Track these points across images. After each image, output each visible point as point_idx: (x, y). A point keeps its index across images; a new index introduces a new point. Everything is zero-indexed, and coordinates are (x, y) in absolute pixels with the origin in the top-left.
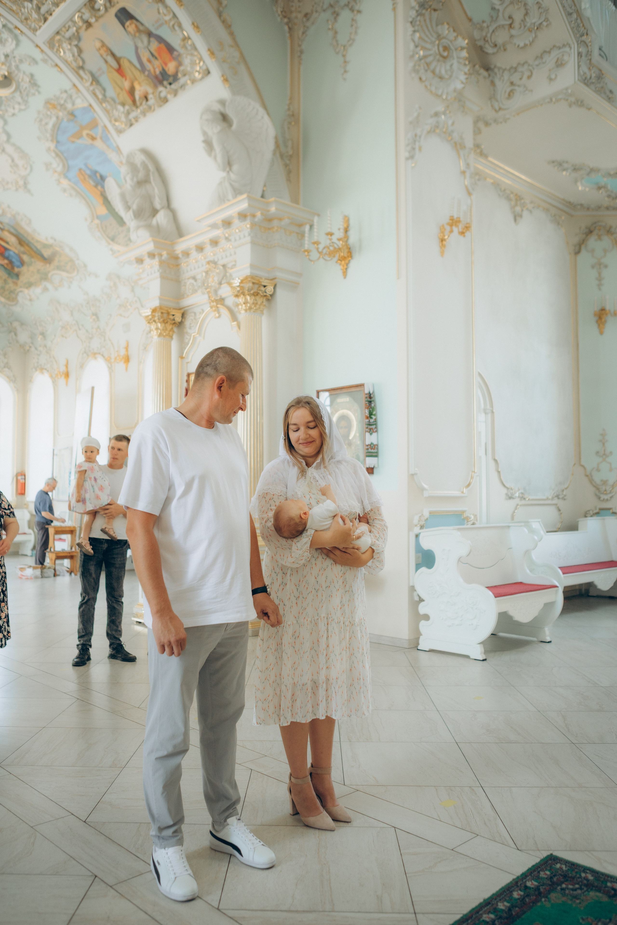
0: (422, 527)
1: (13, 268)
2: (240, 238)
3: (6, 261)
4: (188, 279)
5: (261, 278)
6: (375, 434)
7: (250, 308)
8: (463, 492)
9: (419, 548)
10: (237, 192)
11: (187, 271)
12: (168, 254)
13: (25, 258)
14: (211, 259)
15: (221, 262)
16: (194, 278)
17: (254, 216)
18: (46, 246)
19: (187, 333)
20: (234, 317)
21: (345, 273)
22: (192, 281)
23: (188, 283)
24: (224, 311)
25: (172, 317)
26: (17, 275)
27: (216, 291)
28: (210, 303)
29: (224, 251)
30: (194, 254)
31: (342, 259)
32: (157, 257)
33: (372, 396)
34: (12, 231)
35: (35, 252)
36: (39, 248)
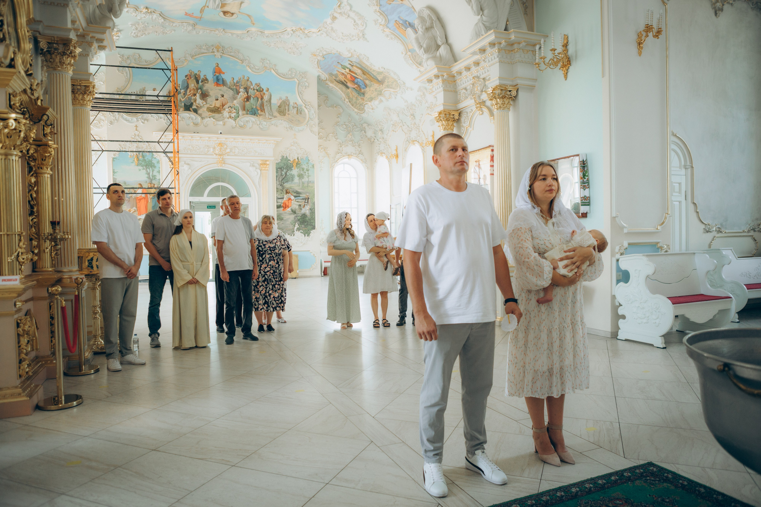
0: (622, 254)
1: (360, 89)
2: (492, 60)
3: (356, 86)
4: (462, 90)
5: (507, 86)
6: (587, 190)
7: (500, 107)
8: (657, 229)
9: (619, 269)
10: (487, 29)
11: (461, 85)
12: (447, 74)
13: (367, 82)
14: (476, 75)
15: (482, 77)
16: (466, 89)
17: (500, 43)
18: (380, 73)
19: (462, 126)
20: (492, 114)
21: (566, 77)
22: (464, 91)
23: (462, 93)
24: (485, 110)
25: (452, 116)
26: (364, 94)
27: (479, 97)
28: (476, 105)
29: (483, 69)
30: (464, 73)
31: (564, 66)
32: (440, 77)
33: (585, 163)
34: (358, 66)
35: (373, 78)
36: (375, 74)
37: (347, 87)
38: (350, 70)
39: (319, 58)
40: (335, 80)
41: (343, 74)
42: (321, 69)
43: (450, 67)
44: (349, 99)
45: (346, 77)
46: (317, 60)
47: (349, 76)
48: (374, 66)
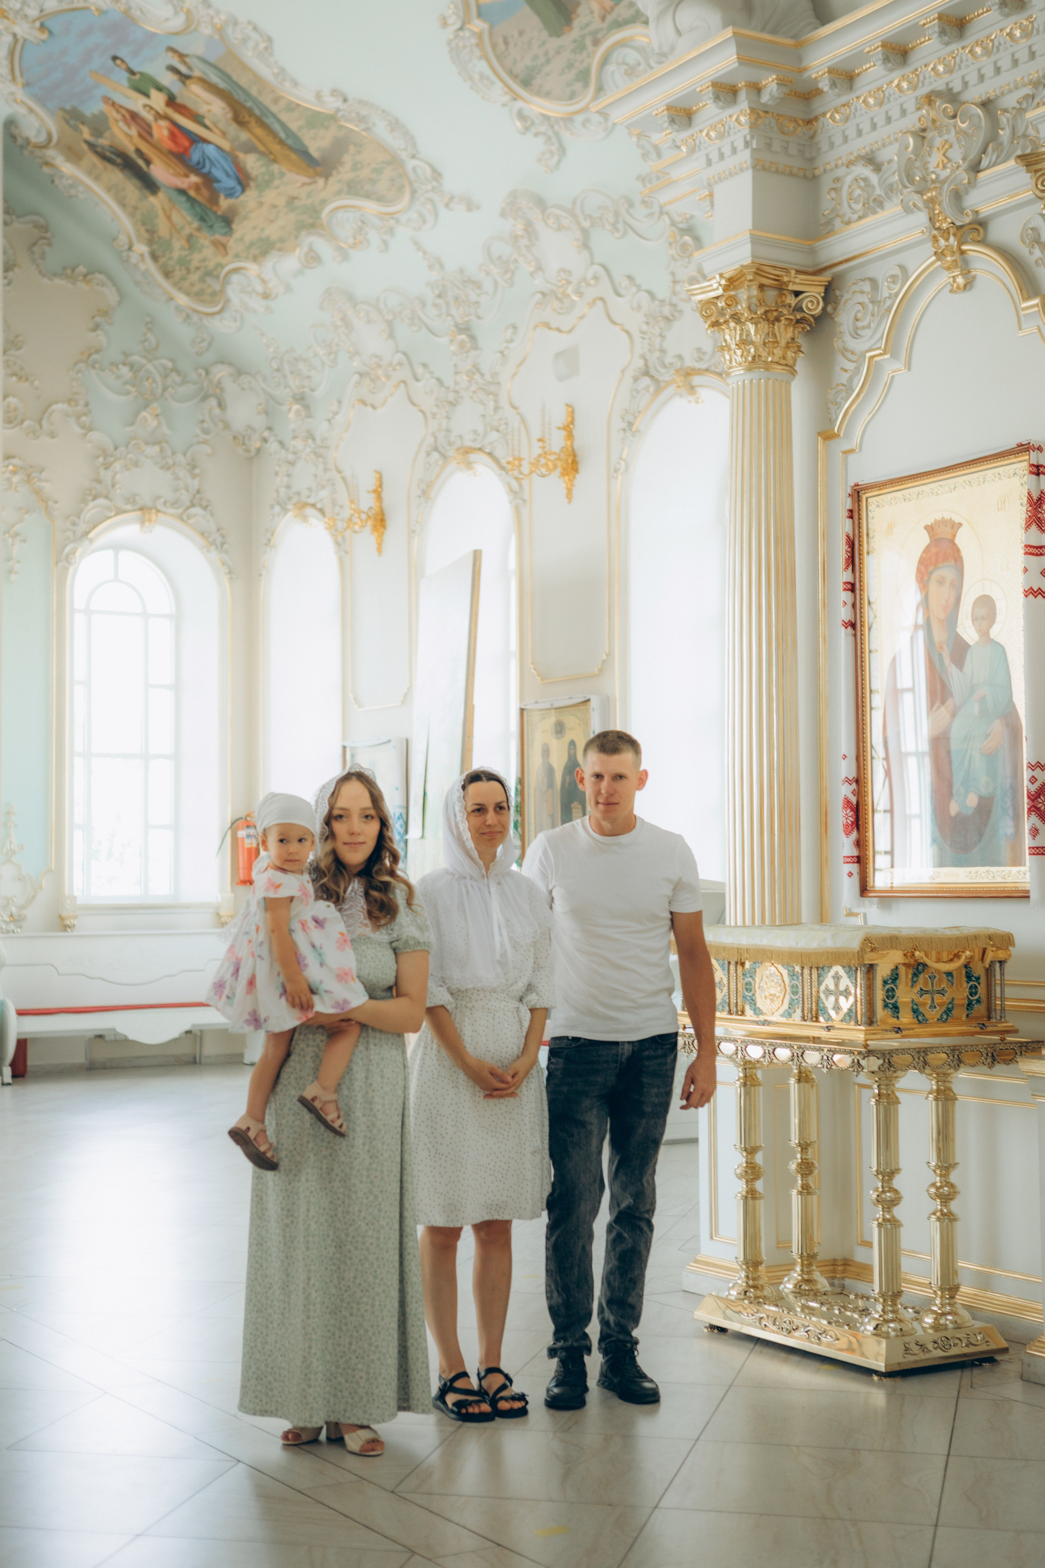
1: (214, 199)
3: (194, 179)
4: (850, 164)
11: (845, 139)
12: (781, 83)
13: (252, 163)
14: (939, 85)
15: (976, 93)
16: (871, 160)
18: (317, 120)
19: (845, 350)
20: (1026, 281)
22: (866, 171)
23: (849, 179)
24: (987, 265)
25: (792, 300)
26: (227, 221)
27: (958, 196)
28: (935, 239)
29: (987, 52)
30: (874, 74)
32: (742, 95)
34: (215, 79)
35: (281, 142)
36: (293, 126)
37: (150, 185)
38: (171, 101)
39: (22, 29)
40: (92, 146)
41: (134, 116)
42: (27, 85)
43: (799, 48)
44: (150, 242)
45: (146, 131)
46: (9, 39)
47: (161, 130)
48: (295, 84)
